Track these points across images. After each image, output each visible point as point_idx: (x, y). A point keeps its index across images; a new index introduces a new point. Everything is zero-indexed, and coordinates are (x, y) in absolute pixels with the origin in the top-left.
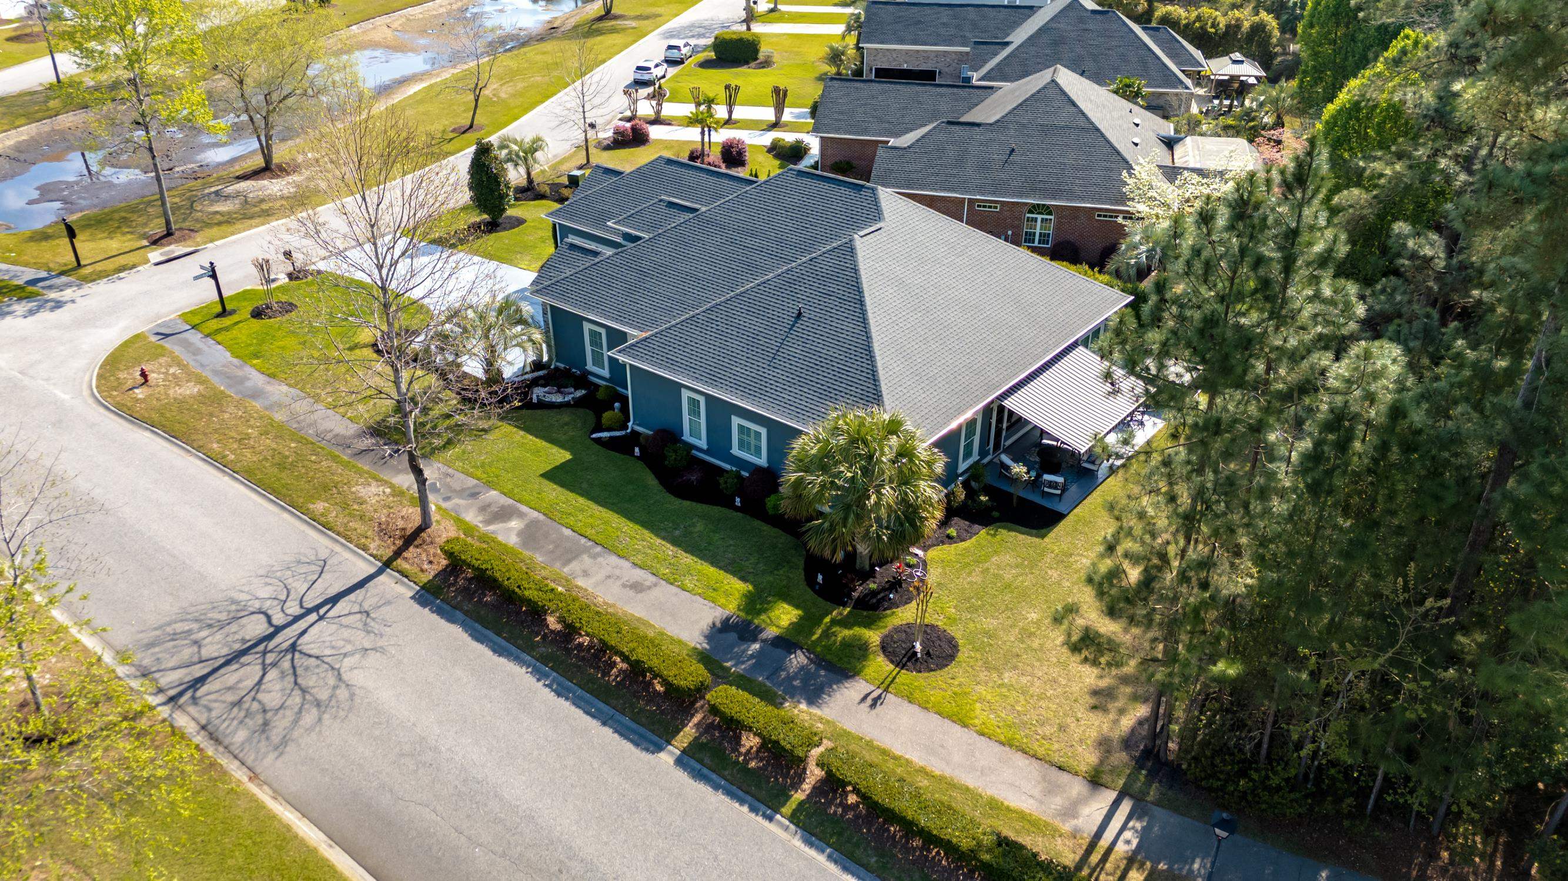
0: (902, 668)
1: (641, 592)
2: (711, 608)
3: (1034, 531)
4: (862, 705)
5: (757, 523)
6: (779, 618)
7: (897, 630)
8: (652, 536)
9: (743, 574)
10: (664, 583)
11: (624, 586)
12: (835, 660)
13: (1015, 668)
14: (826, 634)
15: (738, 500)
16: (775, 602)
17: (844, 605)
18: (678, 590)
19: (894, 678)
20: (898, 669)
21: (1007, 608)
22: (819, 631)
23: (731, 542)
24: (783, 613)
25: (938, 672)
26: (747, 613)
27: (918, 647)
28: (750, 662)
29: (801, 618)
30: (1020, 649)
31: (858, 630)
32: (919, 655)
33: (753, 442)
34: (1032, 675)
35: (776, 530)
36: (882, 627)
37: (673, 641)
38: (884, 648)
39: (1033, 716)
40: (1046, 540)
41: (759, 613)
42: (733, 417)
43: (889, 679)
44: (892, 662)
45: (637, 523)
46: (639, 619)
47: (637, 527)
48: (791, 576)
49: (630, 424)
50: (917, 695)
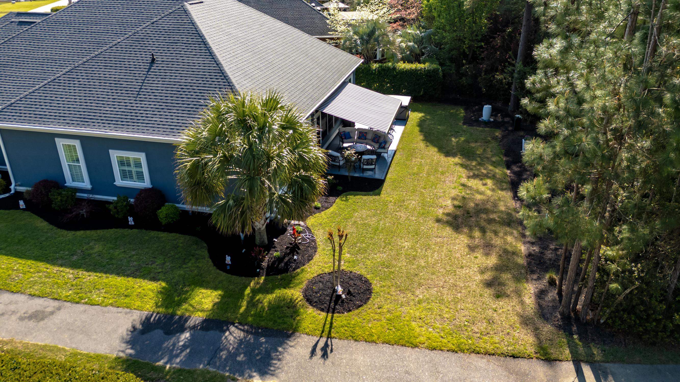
0: (333, 313)
1: (42, 319)
2: (126, 313)
3: (371, 193)
4: (315, 358)
5: (153, 233)
6: (201, 303)
7: (313, 282)
8: (48, 266)
9: (152, 275)
10: (69, 304)
11: (22, 319)
12: (270, 324)
13: (420, 285)
14: (252, 304)
15: (130, 219)
16: (193, 290)
17: (258, 275)
18: (87, 307)
19: (331, 323)
20: (330, 315)
21: (386, 244)
22: (245, 303)
23: (133, 253)
24: (204, 298)
25: (365, 306)
26: (167, 307)
27: (340, 289)
28: (184, 354)
29: (223, 297)
30: (414, 269)
31: (278, 293)
32: (343, 296)
33: (134, 169)
34: (436, 286)
35: (173, 234)
36: (301, 283)
37: (89, 358)
38: (309, 300)
39: (462, 319)
40: (382, 196)
41: (179, 304)
42: (110, 151)
43: (328, 326)
44: (322, 310)
45: (30, 259)
46: (43, 348)
47: (29, 262)
48: (200, 265)
49: (12, 187)
50: (359, 332)
